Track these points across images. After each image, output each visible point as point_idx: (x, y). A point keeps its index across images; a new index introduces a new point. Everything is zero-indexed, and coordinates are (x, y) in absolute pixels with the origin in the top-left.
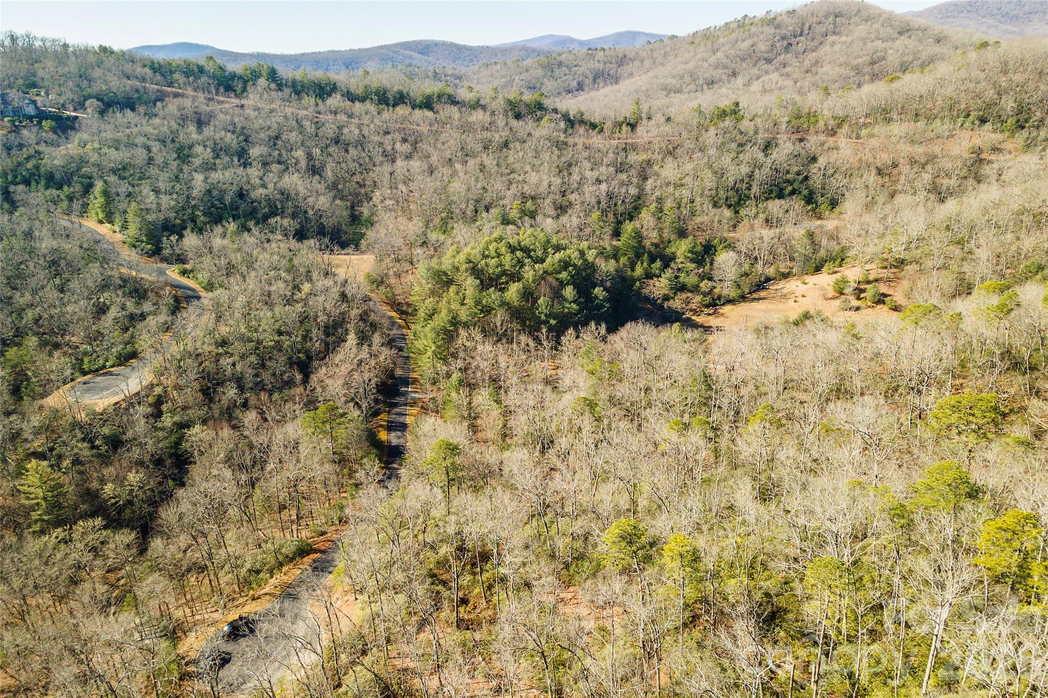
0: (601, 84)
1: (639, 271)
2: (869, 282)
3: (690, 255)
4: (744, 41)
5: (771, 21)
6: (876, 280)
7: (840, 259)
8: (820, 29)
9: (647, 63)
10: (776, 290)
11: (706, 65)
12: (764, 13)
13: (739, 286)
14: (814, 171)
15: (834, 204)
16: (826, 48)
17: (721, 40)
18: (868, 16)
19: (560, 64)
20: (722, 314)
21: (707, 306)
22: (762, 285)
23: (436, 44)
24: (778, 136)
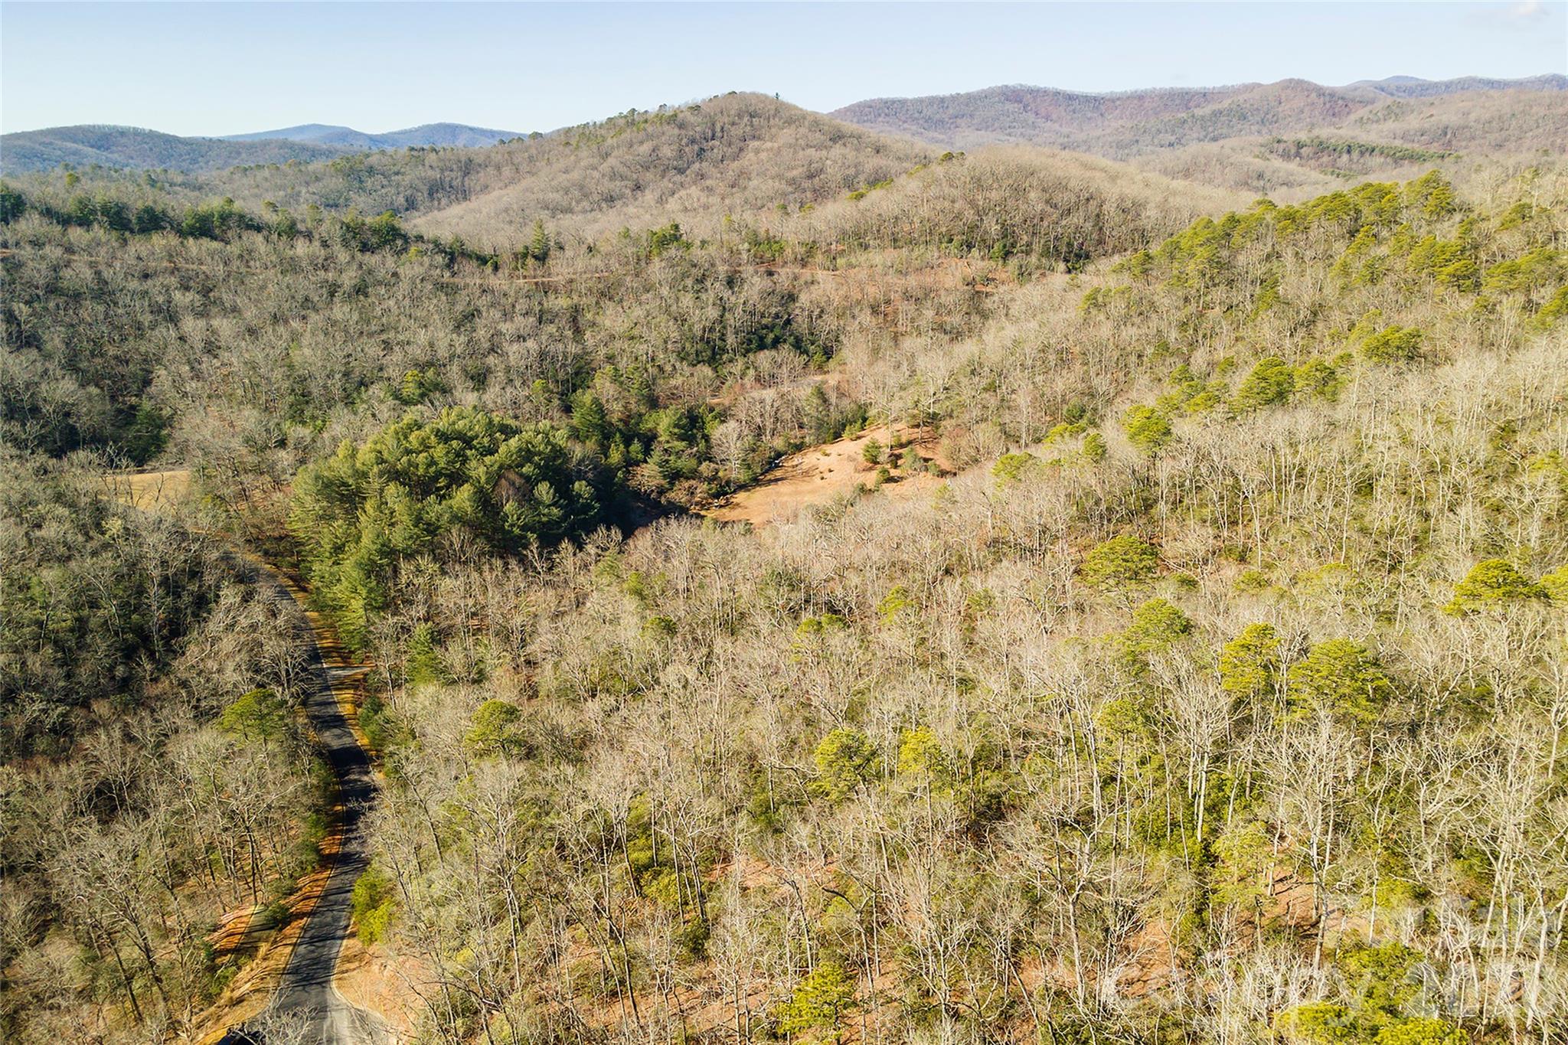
0: (444, 201)
1: (615, 456)
2: (902, 446)
3: (676, 430)
4: (641, 143)
5: (672, 119)
6: (910, 442)
7: (861, 418)
8: (737, 132)
9: (507, 171)
10: (793, 467)
11: (596, 174)
12: (657, 108)
13: (749, 467)
14: (797, 311)
15: (828, 353)
16: (749, 157)
17: (609, 141)
18: (792, 117)
19: (371, 171)
20: (738, 504)
21: (717, 496)
22: (773, 462)
23: (123, 133)
24: (741, 269)
